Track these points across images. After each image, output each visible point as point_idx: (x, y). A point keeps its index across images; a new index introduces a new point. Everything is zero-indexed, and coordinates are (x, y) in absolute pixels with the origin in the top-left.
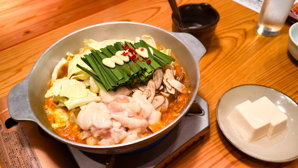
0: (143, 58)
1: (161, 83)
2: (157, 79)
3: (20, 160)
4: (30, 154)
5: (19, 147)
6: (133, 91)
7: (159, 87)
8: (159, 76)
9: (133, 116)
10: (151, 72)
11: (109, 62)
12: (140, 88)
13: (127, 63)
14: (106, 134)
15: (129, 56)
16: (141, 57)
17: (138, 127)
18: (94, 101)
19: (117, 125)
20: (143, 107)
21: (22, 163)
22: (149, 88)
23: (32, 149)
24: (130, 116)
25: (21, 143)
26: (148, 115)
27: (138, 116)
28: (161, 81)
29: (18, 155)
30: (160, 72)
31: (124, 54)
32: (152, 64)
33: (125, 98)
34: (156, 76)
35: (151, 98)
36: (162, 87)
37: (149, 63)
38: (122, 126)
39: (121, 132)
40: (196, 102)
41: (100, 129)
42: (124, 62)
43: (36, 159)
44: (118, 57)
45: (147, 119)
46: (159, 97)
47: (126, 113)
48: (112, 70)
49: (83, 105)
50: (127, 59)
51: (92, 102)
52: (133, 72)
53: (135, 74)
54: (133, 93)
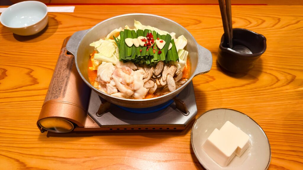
0: (158, 47)
1: (160, 73)
2: (159, 69)
3: (61, 74)
4: (67, 74)
5: (65, 67)
6: (139, 68)
7: (158, 75)
8: (160, 67)
9: (124, 84)
10: (157, 60)
11: (129, 42)
12: (145, 69)
13: (142, 47)
14: (103, 85)
15: (146, 42)
16: (157, 47)
17: (123, 93)
18: (112, 63)
19: (112, 83)
20: (136, 82)
21: (61, 76)
22: (149, 72)
23: (70, 72)
24: (122, 83)
25: (68, 65)
26: (135, 89)
27: (127, 86)
28: (161, 71)
29: (62, 71)
30: (161, 64)
31: (143, 40)
32: (161, 55)
33: (128, 70)
34: (158, 66)
35: (146, 80)
36: (159, 76)
37: (160, 53)
38: (115, 86)
39: (114, 88)
40: (184, 103)
41: (102, 80)
42: (140, 45)
43: (68, 78)
44: (138, 40)
45: (135, 91)
46: (152, 82)
47: (121, 80)
48: (128, 48)
49: (104, 61)
50: (143, 44)
51: (111, 62)
52: (141, 55)
53: (142, 57)
54: (138, 69)
